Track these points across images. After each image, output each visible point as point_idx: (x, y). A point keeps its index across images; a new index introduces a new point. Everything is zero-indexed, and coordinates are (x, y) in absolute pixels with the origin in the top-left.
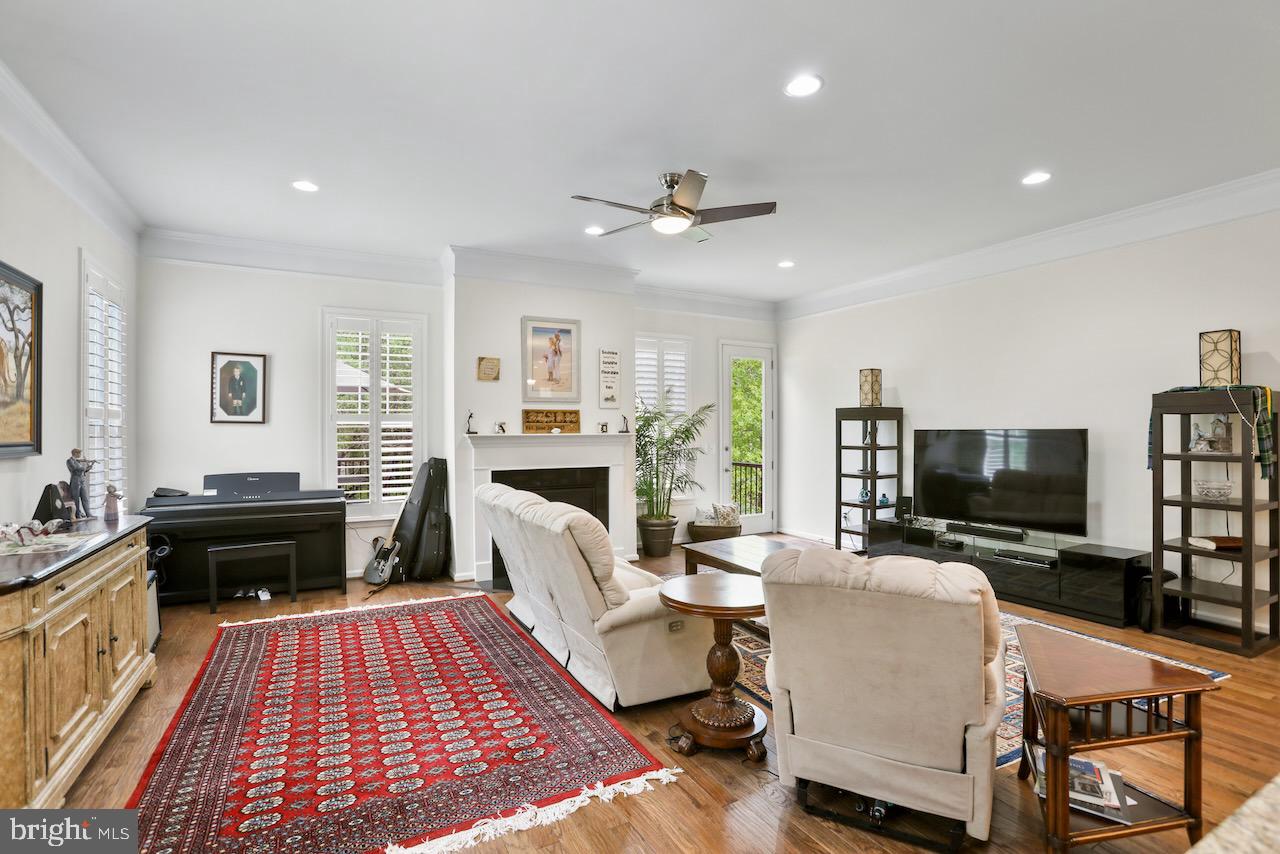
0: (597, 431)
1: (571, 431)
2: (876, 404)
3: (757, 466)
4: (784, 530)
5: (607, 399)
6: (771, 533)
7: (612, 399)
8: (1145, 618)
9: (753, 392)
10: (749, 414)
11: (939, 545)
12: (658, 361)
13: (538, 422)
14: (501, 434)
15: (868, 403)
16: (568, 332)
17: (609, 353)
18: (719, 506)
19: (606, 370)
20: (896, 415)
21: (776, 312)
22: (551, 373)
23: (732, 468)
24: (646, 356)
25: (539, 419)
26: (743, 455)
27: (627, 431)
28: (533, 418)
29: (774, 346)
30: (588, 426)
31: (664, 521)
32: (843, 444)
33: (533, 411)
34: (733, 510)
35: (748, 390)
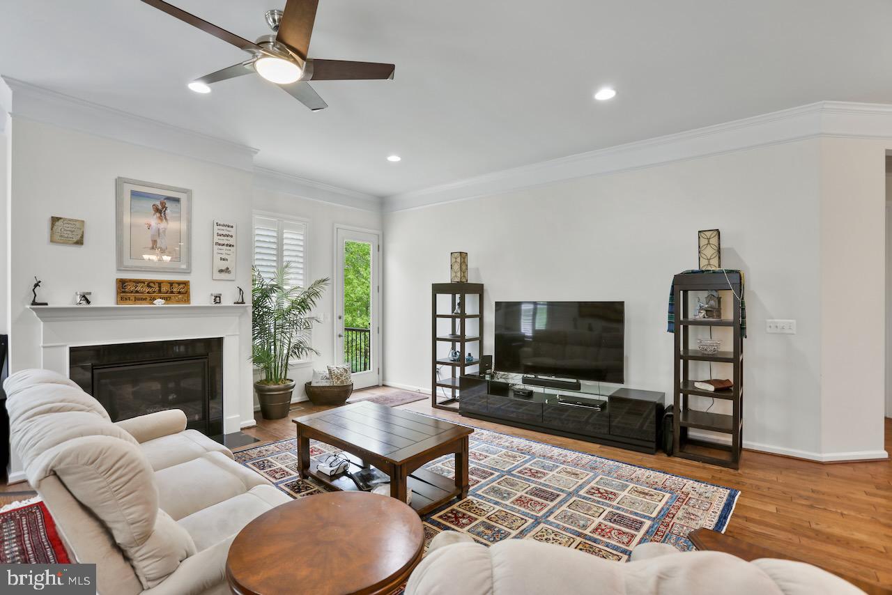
0: (209, 302)
1: (178, 302)
2: (464, 280)
3: (365, 331)
4: (388, 383)
5: (221, 271)
6: (377, 386)
7: (227, 270)
8: (669, 446)
9: (362, 273)
10: (359, 289)
11: (515, 394)
12: (278, 239)
13: (137, 292)
14: (84, 304)
15: (458, 280)
16: (177, 200)
17: (224, 225)
18: (333, 367)
19: (221, 242)
20: (478, 289)
21: (382, 204)
22: (155, 242)
23: (344, 333)
24: (266, 233)
25: (138, 289)
26: (354, 320)
27: (243, 302)
28: (130, 287)
29: (380, 233)
30: (200, 297)
31: (282, 386)
32: (438, 313)
33: (130, 281)
34: (345, 370)
35: (358, 272)
